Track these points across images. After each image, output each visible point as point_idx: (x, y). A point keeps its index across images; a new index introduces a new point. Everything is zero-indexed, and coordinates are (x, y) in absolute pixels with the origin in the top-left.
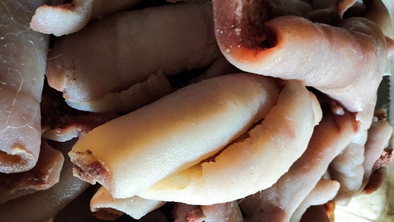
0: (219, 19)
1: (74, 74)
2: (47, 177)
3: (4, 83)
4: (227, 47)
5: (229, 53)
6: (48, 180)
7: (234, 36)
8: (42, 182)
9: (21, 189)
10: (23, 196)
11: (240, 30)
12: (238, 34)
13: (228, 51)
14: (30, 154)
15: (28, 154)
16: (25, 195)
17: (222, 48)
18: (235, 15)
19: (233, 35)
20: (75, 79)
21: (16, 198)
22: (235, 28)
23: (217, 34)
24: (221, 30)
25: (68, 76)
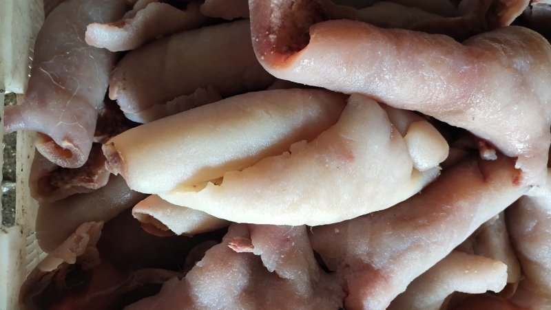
0: (254, 27)
1: (124, 85)
2: (96, 177)
3: (63, 88)
4: (263, 54)
5: (264, 60)
6: (98, 180)
7: (269, 44)
8: (92, 181)
9: (75, 185)
10: (78, 194)
11: (275, 37)
12: (272, 40)
13: (263, 58)
14: (77, 149)
15: (75, 148)
16: (80, 193)
17: (257, 55)
18: (270, 22)
19: (267, 41)
20: (124, 89)
21: (72, 194)
22: (269, 34)
23: (253, 42)
24: (256, 38)
25: (119, 87)
